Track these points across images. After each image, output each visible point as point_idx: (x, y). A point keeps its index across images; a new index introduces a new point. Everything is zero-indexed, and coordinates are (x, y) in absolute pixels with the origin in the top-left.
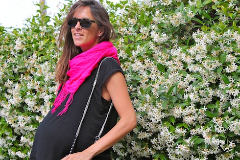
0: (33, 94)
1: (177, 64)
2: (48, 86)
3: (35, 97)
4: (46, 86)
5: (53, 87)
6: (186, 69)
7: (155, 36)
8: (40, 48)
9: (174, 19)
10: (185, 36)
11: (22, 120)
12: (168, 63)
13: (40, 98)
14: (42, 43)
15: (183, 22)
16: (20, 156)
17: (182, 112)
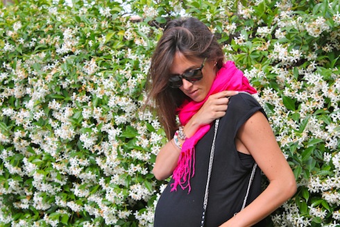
0: (92, 125)
1: (315, 98)
2: (114, 114)
3: (95, 130)
4: (111, 113)
5: (122, 117)
6: (329, 107)
7: (281, 52)
8: (101, 48)
9: (311, 26)
10: (328, 47)
11: (76, 164)
12: (299, 97)
13: (102, 131)
14: (105, 39)
15: (326, 28)
16: (73, 209)
17: (321, 185)
